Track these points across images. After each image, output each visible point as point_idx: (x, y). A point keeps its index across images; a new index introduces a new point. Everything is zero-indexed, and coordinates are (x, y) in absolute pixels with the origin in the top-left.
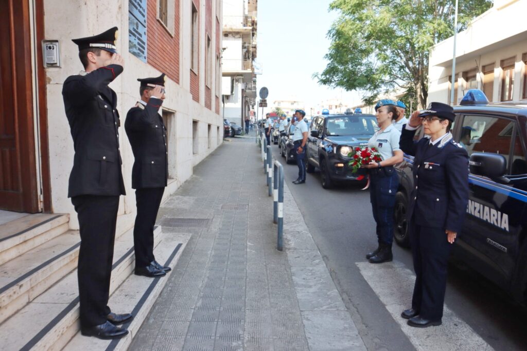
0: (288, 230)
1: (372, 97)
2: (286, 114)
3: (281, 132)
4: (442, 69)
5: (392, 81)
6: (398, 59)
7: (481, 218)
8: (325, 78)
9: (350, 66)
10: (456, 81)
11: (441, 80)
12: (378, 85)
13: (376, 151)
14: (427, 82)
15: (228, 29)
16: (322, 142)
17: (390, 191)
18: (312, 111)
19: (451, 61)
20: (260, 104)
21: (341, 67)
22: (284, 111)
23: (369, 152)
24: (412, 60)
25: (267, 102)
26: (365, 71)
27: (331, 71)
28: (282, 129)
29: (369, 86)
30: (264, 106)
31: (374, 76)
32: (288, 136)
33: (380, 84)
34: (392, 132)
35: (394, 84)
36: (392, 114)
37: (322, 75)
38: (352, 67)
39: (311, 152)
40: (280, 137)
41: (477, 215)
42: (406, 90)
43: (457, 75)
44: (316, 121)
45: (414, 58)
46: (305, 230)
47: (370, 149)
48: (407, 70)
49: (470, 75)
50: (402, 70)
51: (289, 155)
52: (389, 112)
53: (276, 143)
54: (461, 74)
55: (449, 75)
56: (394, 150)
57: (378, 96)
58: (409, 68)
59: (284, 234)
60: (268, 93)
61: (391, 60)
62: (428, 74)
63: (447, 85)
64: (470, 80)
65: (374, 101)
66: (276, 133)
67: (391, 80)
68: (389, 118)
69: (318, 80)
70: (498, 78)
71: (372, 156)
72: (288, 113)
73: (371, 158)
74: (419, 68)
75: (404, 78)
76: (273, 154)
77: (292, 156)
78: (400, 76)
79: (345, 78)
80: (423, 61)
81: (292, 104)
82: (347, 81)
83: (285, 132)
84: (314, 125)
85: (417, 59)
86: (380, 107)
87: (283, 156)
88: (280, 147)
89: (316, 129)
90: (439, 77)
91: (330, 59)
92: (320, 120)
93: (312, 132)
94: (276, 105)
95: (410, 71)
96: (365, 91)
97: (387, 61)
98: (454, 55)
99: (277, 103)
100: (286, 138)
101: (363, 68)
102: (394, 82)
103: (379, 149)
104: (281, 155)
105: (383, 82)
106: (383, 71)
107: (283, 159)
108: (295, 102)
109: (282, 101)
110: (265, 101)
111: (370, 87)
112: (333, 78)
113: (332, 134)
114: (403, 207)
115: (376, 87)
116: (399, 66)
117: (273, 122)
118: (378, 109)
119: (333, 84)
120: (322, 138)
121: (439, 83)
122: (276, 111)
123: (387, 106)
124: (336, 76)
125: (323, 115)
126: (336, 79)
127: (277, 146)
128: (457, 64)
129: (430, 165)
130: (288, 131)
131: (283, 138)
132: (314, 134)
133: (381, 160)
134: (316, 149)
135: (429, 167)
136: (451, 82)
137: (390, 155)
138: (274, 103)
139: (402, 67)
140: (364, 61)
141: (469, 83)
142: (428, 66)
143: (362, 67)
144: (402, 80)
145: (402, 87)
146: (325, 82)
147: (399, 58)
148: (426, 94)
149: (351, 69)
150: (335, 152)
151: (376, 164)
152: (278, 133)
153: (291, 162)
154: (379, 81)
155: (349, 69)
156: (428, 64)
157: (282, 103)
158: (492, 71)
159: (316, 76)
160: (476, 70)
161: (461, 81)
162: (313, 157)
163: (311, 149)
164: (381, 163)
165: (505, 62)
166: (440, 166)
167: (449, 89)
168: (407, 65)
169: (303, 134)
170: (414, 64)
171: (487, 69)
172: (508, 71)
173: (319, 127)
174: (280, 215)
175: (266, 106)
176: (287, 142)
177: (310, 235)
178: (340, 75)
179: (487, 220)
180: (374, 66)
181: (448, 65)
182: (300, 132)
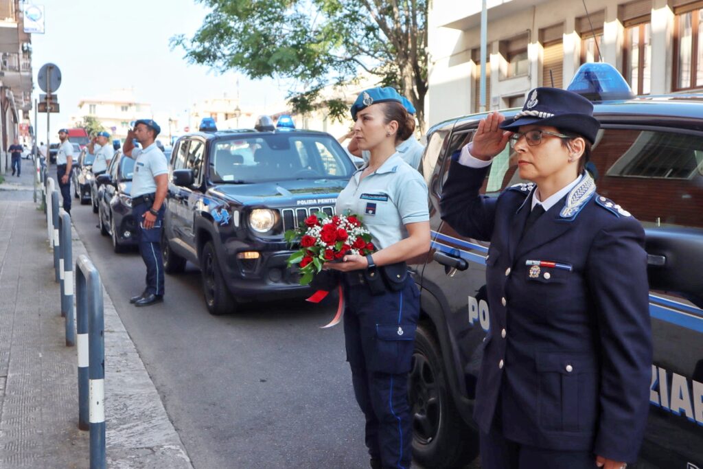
0: (121, 445)
1: (307, 93)
2: (110, 132)
3: (97, 174)
4: (457, 34)
5: (349, 60)
6: (363, 10)
8: (201, 49)
9: (257, 22)
10: (488, 60)
11: (456, 58)
12: (321, 67)
13: (361, 224)
14: (426, 61)
16: (201, 200)
17: (400, 331)
18: (173, 125)
19: (478, 16)
20: (40, 104)
21: (236, 25)
22: (106, 126)
23: (341, 227)
24: (392, 16)
25: (59, 101)
26: (292, 34)
27: (215, 32)
28: (99, 166)
29: (300, 68)
30: (51, 111)
31: (313, 46)
32: (115, 185)
33: (325, 66)
34: (399, 173)
35: (355, 65)
36: (395, 124)
37: (194, 40)
38: (262, 23)
39: (174, 222)
40: (95, 186)
42: (382, 79)
43: (489, 46)
44: (185, 147)
45: (395, 9)
46: (166, 441)
47: (343, 219)
48: (381, 34)
49: (515, 47)
50: (371, 35)
51: (120, 231)
52: (387, 122)
53: (86, 202)
54: (496, 45)
55: (474, 45)
56: (406, 221)
57: (321, 92)
58: (386, 30)
59: (109, 461)
60: (59, 79)
61: (348, 12)
62: (426, 45)
63: (469, 68)
64: (515, 58)
65: (312, 103)
66: (85, 177)
67: (349, 56)
68: (388, 135)
69: (186, 53)
70: (572, 54)
71: (351, 240)
72: (114, 129)
73: (347, 243)
74: (407, 31)
75: (375, 52)
76: (74, 232)
77: (127, 234)
78: (366, 49)
79: (247, 49)
80: (414, 17)
81: (125, 108)
82: (253, 56)
83: (107, 174)
84: (181, 158)
85: (402, 12)
86: (365, 107)
87: (105, 232)
88: (96, 210)
89: (185, 166)
90: (451, 54)
91: (212, 5)
92: (194, 144)
93: (176, 174)
94: (85, 111)
95: (389, 37)
96: (293, 79)
97: (339, 15)
98: (484, 3)
99: (86, 107)
100: (111, 188)
101: (287, 29)
102: (355, 60)
103: (369, 220)
104: (99, 231)
105: (330, 61)
106: (334, 33)
107: (104, 239)
108: (130, 104)
109: (101, 102)
110: (55, 97)
111: (303, 72)
112: (219, 48)
113: (226, 178)
114: (425, 365)
115: (316, 71)
116: (364, 26)
117: (76, 149)
118: (359, 114)
119: (219, 63)
120: (203, 189)
121: (451, 64)
122: (84, 124)
123: (383, 105)
124: (225, 45)
125: (203, 133)
126: (227, 52)
127: (90, 208)
128: (490, 22)
129: (543, 268)
130: (115, 172)
131: (102, 188)
132: (181, 179)
133: (375, 250)
134: (189, 218)
135: (541, 275)
136: (477, 63)
137: (395, 234)
138: (81, 106)
139: (370, 29)
140: (289, 12)
141: (513, 65)
142: (426, 27)
143: (284, 26)
144: (373, 56)
145: (371, 72)
146: (200, 57)
147: (364, 8)
148: (423, 89)
149: (261, 28)
150: (237, 223)
151: (364, 260)
152: (90, 178)
153: (124, 249)
154: (322, 57)
155: (255, 30)
156: (425, 23)
157: (98, 106)
158: (559, 41)
159: (178, 43)
160: (525, 37)
161: (497, 61)
162: (181, 236)
163: (176, 216)
164: (377, 257)
165: (585, 22)
166: (575, 270)
167: (472, 77)
168: (382, 24)
169: (157, 180)
170: (397, 22)
171: (549, 36)
173: (192, 162)
174: (97, 415)
175: (57, 111)
176: (114, 200)
177: (183, 455)
178: (235, 41)
180: (311, 22)
181: (470, 25)
182: (147, 174)
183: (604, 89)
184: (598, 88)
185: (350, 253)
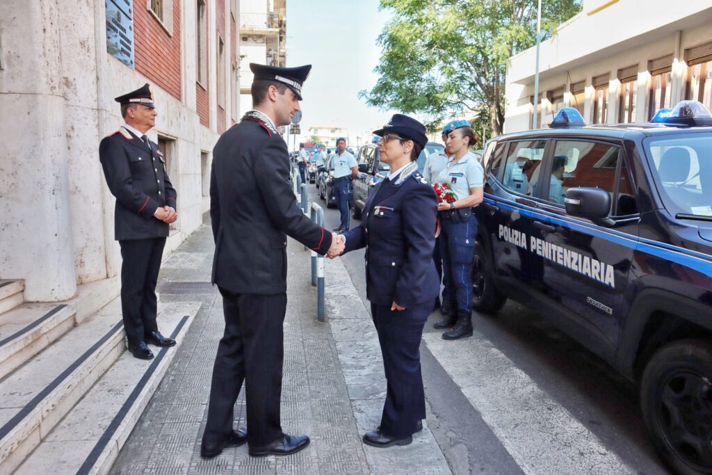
0: (331, 294)
1: (435, 122)
2: (325, 145)
3: (318, 167)
4: (522, 87)
5: (459, 102)
6: (467, 74)
7: (580, 271)
8: (375, 98)
9: (407, 82)
10: (539, 102)
11: (521, 102)
12: (443, 107)
13: (449, 188)
14: (504, 103)
15: (247, 30)
16: (372, 179)
17: (467, 242)
18: (359, 140)
19: (534, 76)
20: (291, 129)
21: (395, 84)
22: (323, 141)
23: (439, 188)
24: (485, 76)
25: (300, 128)
26: (426, 88)
27: (384, 88)
28: (319, 163)
29: (431, 107)
30: (296, 133)
31: (438, 95)
32: (328, 172)
33: (445, 106)
34: (469, 162)
35: (462, 105)
37: (371, 93)
38: (410, 83)
39: (358, 192)
40: (317, 173)
41: (575, 268)
42: (478, 113)
43: (540, 95)
44: (365, 152)
45: (487, 73)
46: (352, 293)
47: (440, 185)
48: (478, 87)
49: (556, 95)
50: (472, 88)
51: (330, 197)
52: (464, 137)
53: (312, 182)
54: (545, 94)
55: (531, 94)
56: (471, 187)
57: (443, 121)
58: (481, 85)
59: (325, 299)
60: (301, 116)
61: (458, 75)
62: (504, 94)
63: (528, 107)
64: (556, 102)
65: (437, 128)
66: (312, 168)
67: (459, 100)
69: (366, 100)
71: (443, 195)
72: (327, 143)
73: (441, 196)
74: (493, 85)
75: (475, 98)
76: (309, 196)
77: (334, 198)
78: (470, 96)
79: (401, 97)
80: (498, 77)
81: (333, 131)
82: (404, 102)
83: (324, 166)
84: (362, 158)
85: (491, 74)
87: (322, 198)
88: (318, 186)
89: (364, 162)
90: (518, 98)
91: (382, 73)
92: (370, 150)
93: (359, 165)
94: (312, 133)
95: (482, 89)
96: (426, 114)
97: (454, 76)
98: (537, 69)
99: (313, 130)
100: (326, 174)
101: (424, 85)
102: (463, 103)
103: (453, 186)
104: (319, 197)
105: (448, 103)
106: (449, 88)
107: (322, 201)
108: (336, 129)
109: (320, 128)
110: (297, 126)
111: (432, 110)
112: (385, 97)
113: (385, 168)
114: (479, 260)
115: (440, 109)
116: (468, 83)
117: (308, 154)
119: (385, 105)
120: (373, 174)
121: (519, 105)
122: (311, 140)
124: (389, 95)
125: (374, 144)
126: (389, 99)
127: (314, 185)
128: (541, 81)
130: (328, 166)
131: (321, 174)
132: (363, 168)
133: (455, 201)
134: (366, 189)
136: (533, 104)
137: (467, 193)
138: (310, 130)
139: (472, 85)
140: (425, 76)
141: (555, 105)
142: (504, 83)
143: (422, 84)
144: (473, 100)
145: (472, 110)
146: (375, 102)
147: (469, 72)
148: (502, 119)
149: (409, 85)
151: (449, 205)
152: (315, 169)
153: (331, 206)
154: (444, 101)
155: (406, 87)
156: (505, 80)
157: (319, 130)
158: (582, 91)
159: (363, 95)
160: (562, 89)
161: (546, 102)
162: (361, 199)
163: (359, 188)
165: (598, 80)
167: (530, 112)
168: (479, 82)
170: (487, 80)
171: (576, 88)
172: (601, 92)
173: (368, 160)
174: (320, 274)
175: (299, 133)
176: (327, 180)
177: (359, 299)
178: (395, 93)
179: (587, 274)
180: (437, 82)
181: (529, 82)
182: (347, 166)
183: (570, 121)
184: (568, 120)
185: (442, 202)
